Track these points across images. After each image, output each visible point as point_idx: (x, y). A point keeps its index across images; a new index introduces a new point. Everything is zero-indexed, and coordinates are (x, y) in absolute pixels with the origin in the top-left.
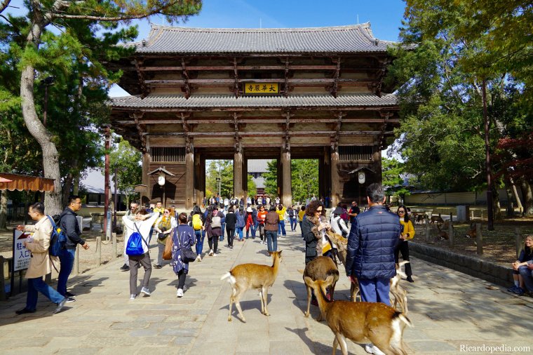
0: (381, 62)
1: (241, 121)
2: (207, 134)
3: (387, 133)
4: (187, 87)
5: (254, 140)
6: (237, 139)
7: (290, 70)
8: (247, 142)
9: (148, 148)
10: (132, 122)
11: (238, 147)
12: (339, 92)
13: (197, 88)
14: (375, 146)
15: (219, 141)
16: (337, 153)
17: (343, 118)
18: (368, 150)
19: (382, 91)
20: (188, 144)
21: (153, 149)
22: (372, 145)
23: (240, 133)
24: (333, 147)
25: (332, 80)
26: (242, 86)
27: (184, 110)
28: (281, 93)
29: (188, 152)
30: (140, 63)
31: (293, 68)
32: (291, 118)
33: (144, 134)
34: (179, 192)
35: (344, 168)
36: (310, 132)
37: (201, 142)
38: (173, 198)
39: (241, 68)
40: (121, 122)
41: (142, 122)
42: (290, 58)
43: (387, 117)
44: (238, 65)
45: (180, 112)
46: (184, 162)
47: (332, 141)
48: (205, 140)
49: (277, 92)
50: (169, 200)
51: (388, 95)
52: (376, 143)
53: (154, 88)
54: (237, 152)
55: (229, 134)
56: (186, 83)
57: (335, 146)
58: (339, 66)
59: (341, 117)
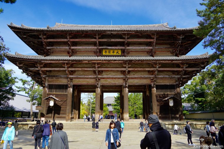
0: (179, 37)
1: (100, 69)
2: (80, 76)
3: (184, 76)
4: (70, 51)
5: (107, 81)
6: (97, 80)
7: (127, 42)
8: (103, 82)
9: (46, 84)
10: (37, 69)
11: (98, 84)
12: (155, 55)
13: (76, 52)
14: (177, 84)
15: (87, 81)
16: (155, 89)
17: (159, 67)
18: (172, 87)
19: (179, 54)
20: (69, 83)
21: (49, 85)
22: (175, 84)
23: (99, 76)
24: (152, 85)
25: (151, 48)
26: (101, 51)
27: (66, 62)
28: (123, 55)
29: (69, 87)
30: (45, 37)
31: (130, 40)
32: (129, 68)
33: (44, 76)
34: (63, 110)
35: (160, 97)
36: (140, 76)
37: (77, 82)
38: (59, 114)
39: (101, 40)
40: (31, 69)
41: (43, 69)
42: (128, 34)
43: (185, 67)
44: (99, 38)
45: (65, 63)
46: (67, 93)
47: (152, 82)
48: (79, 81)
49: (120, 54)
50: (56, 115)
51: (183, 56)
52: (177, 83)
53: (53, 52)
54: (98, 87)
55: (93, 77)
56: (70, 48)
57: (154, 84)
58: (155, 39)
59: (158, 67)
